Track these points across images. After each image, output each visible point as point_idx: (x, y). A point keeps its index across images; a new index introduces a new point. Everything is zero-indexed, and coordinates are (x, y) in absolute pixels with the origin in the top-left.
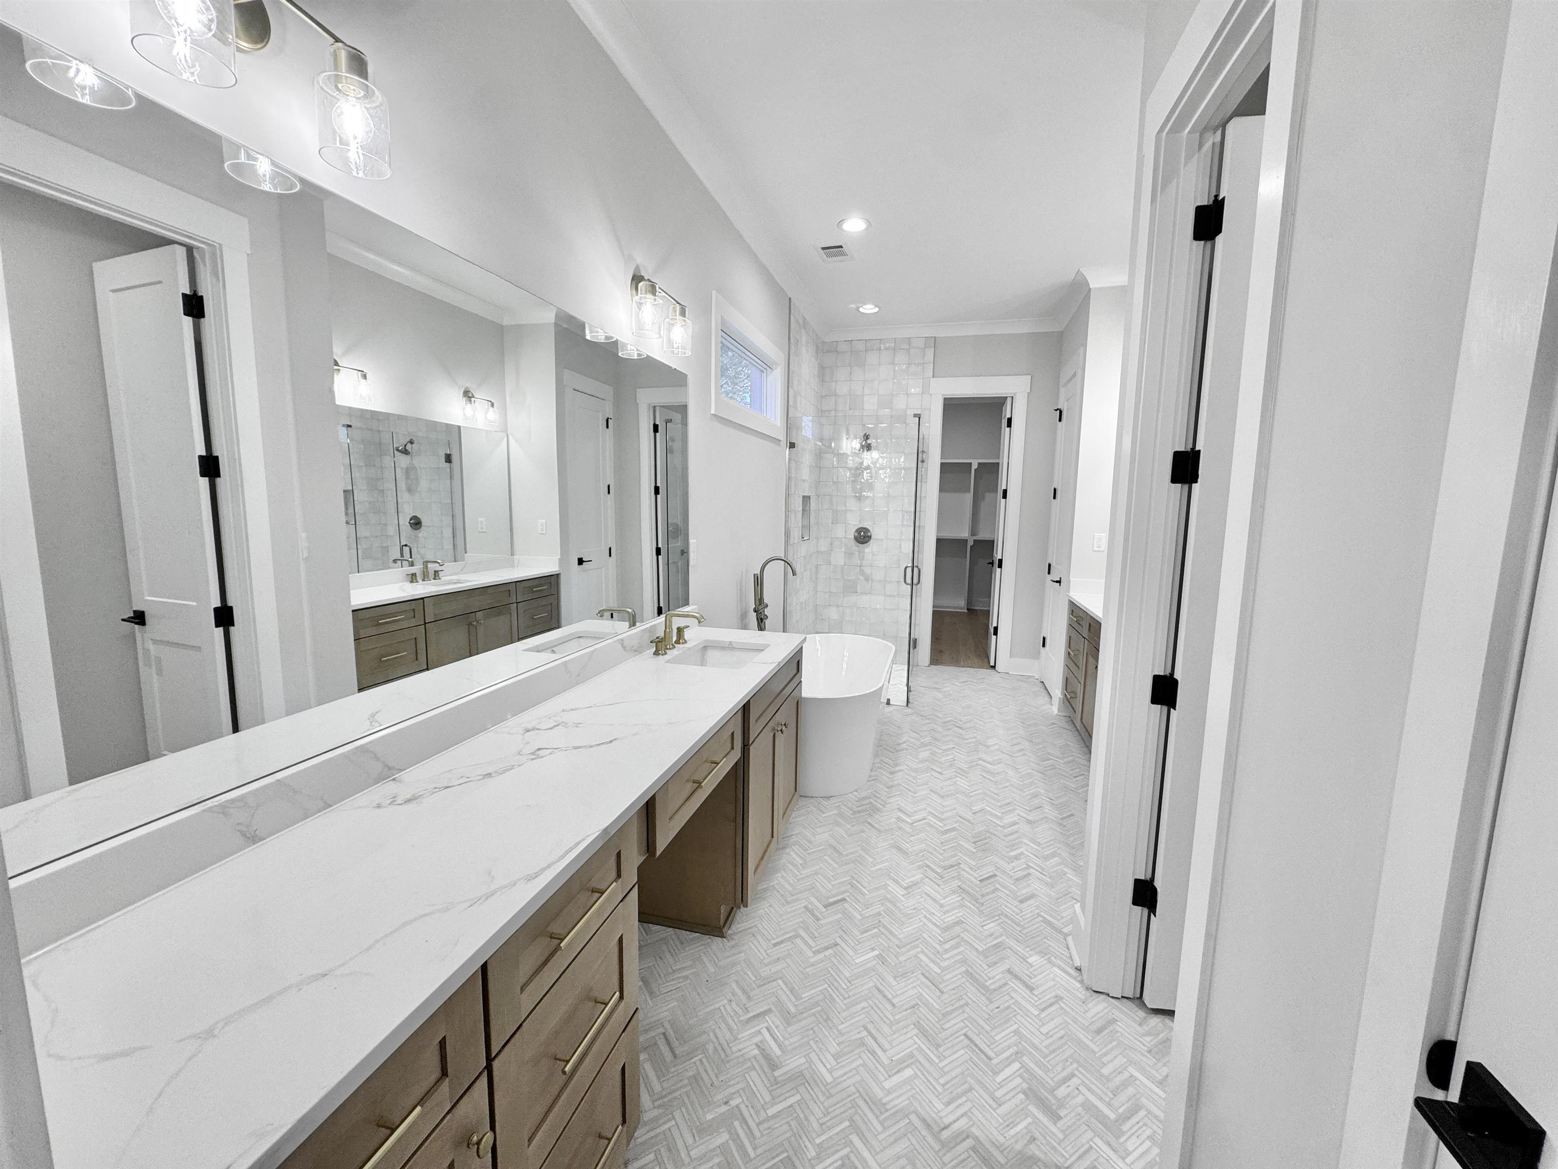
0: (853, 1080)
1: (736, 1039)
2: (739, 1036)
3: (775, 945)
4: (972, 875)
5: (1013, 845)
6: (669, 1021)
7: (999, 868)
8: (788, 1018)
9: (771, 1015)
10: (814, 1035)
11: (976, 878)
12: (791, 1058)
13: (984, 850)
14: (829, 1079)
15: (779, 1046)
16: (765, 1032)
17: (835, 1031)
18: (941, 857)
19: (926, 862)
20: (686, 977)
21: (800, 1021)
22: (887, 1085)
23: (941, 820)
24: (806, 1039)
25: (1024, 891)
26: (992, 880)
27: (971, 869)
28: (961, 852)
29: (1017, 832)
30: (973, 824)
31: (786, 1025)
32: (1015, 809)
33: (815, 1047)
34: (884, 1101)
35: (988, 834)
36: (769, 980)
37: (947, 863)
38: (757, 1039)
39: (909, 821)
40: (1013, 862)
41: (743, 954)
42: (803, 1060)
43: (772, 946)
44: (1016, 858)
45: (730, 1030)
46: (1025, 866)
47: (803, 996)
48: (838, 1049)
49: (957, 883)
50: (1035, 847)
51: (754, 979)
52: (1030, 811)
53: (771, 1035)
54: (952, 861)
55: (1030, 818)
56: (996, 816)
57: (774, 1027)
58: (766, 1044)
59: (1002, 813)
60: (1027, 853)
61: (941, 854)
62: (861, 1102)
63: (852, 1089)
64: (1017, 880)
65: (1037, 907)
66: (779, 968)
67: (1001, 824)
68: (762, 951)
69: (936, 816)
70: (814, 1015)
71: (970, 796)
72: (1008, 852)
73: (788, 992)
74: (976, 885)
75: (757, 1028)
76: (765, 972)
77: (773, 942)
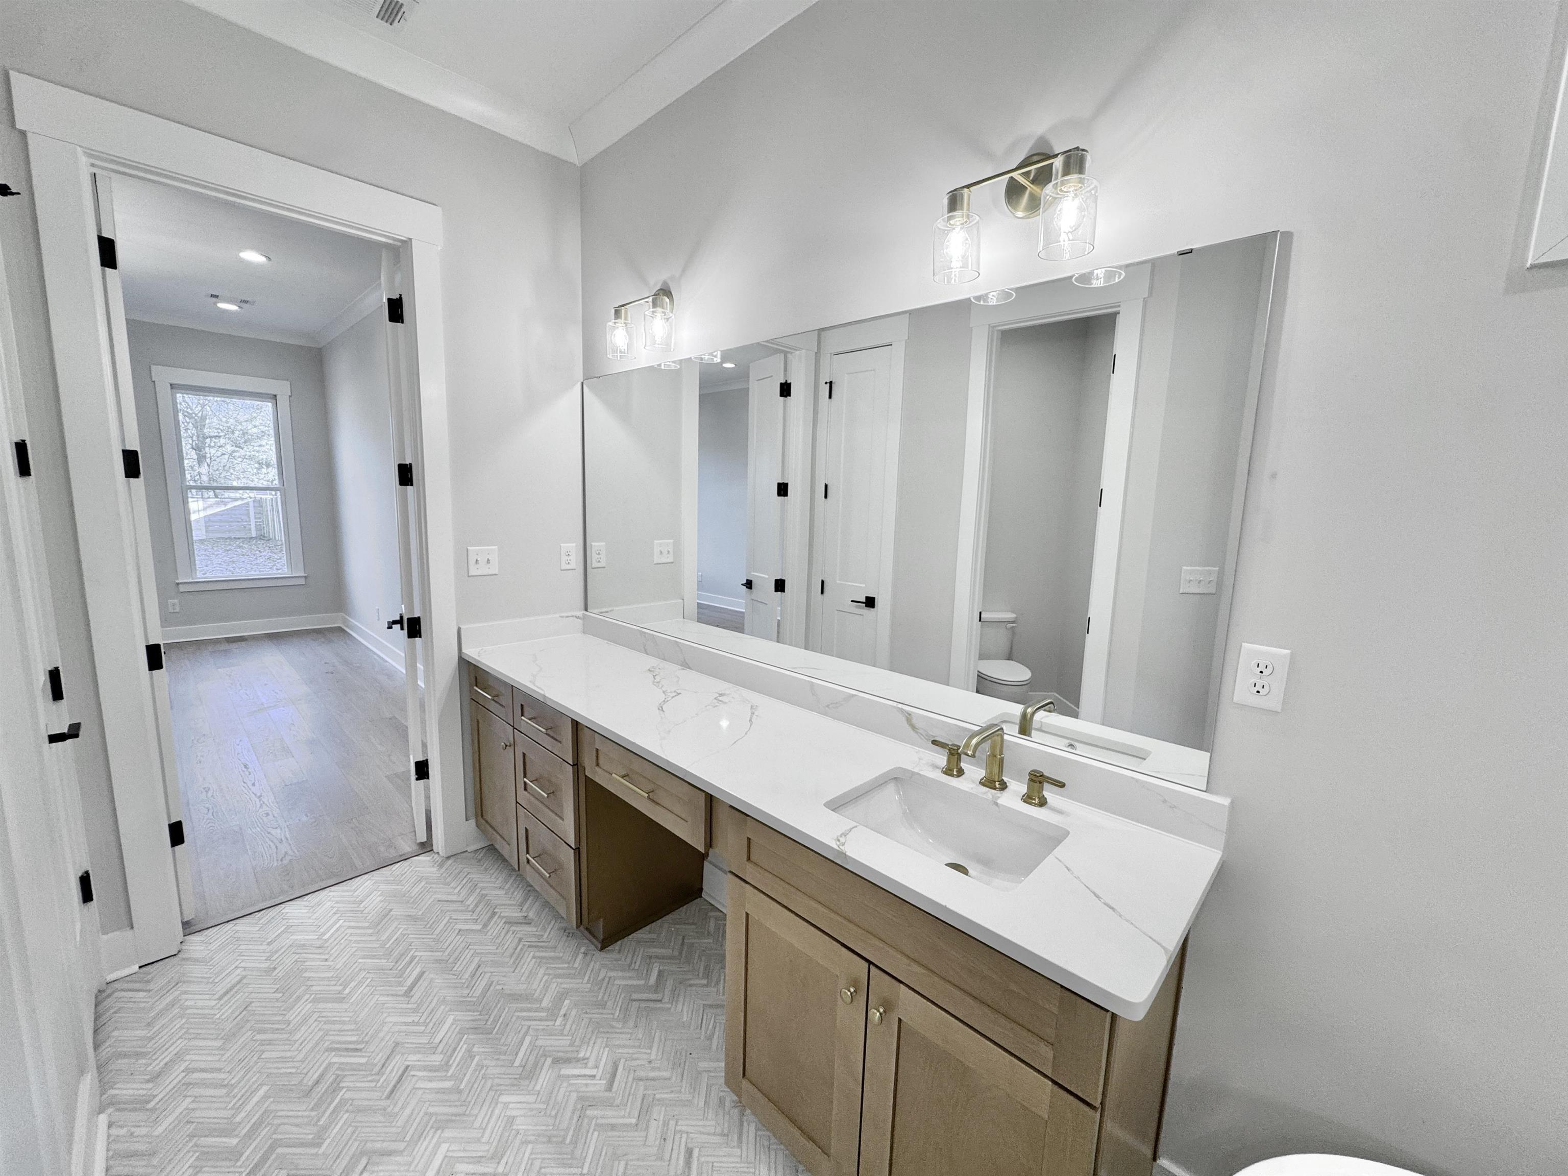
0: (479, 1119)
1: (607, 1046)
2: (607, 1049)
3: (689, 1153)
6: (670, 1009)
8: (586, 1102)
9: (603, 1088)
10: (548, 1114)
12: (549, 1079)
14: (504, 1099)
15: (568, 1076)
16: (594, 1072)
17: (532, 1138)
20: (710, 1038)
21: (573, 1112)
22: (444, 1147)
24: (551, 1103)
31: (580, 1094)
33: (536, 1106)
34: (439, 1132)
36: (645, 1110)
38: (591, 1063)
41: (702, 1104)
42: (538, 1088)
43: (690, 1145)
45: (619, 1046)
47: (596, 1134)
48: (515, 1127)
51: (658, 1096)
53: (585, 1076)
57: (589, 1082)
58: (581, 1066)
62: (460, 1110)
63: (475, 1112)
66: (652, 1131)
68: (690, 1129)
70: (568, 1129)
73: (614, 1121)
75: (601, 1068)
76: (658, 1113)
77: (696, 1153)
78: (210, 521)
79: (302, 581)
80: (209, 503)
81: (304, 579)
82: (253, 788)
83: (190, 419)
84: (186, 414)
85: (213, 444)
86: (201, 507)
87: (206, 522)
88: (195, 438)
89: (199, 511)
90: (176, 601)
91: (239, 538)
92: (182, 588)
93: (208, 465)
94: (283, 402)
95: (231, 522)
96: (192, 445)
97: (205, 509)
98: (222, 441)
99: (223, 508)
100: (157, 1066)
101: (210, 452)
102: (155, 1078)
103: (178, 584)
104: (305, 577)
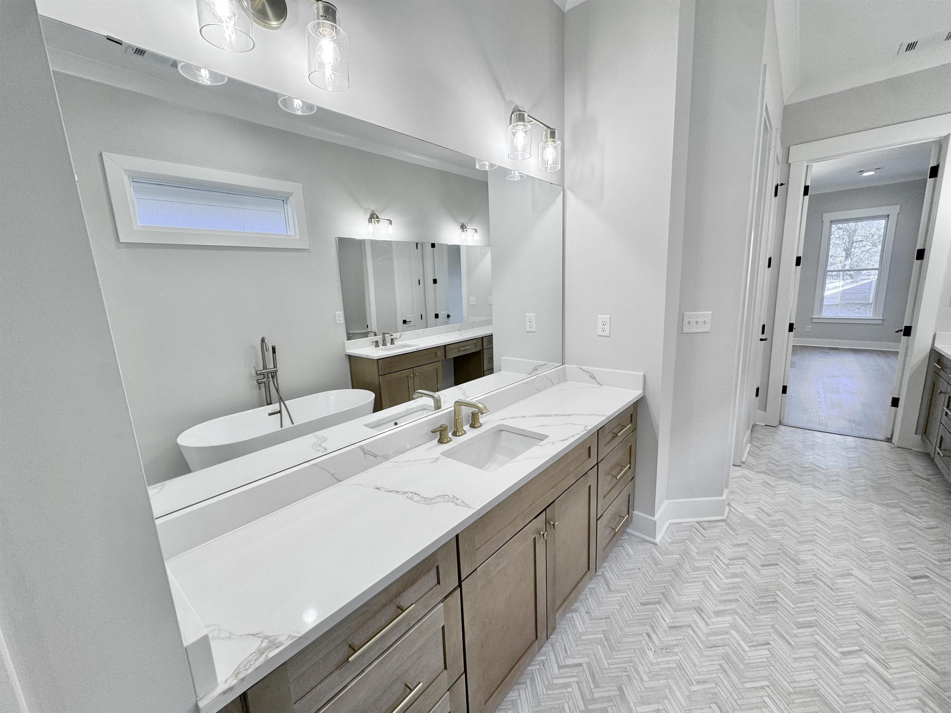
4: (784, 570)
5: (734, 588)
7: (756, 570)
11: (781, 567)
13: (767, 590)
18: (816, 594)
19: (834, 594)
23: (817, 644)
25: (742, 549)
26: (766, 563)
27: (784, 576)
28: (793, 594)
29: (720, 602)
30: (773, 626)
32: (709, 635)
35: (756, 608)
37: (811, 587)
39: (866, 656)
40: (741, 573)
44: (736, 575)
46: (730, 567)
49: (800, 567)
50: (711, 582)
52: (690, 626)
54: (803, 588)
55: (696, 617)
56: (738, 632)
59: (727, 633)
60: (723, 577)
61: (816, 597)
64: (744, 558)
65: (736, 539)
67: (736, 617)
69: (826, 655)
71: (766, 678)
72: (741, 582)
74: (782, 562)
78: (844, 293)
79: (880, 322)
80: (846, 282)
81: (881, 321)
82: (818, 399)
83: (847, 232)
84: (845, 230)
85: (857, 246)
86: (841, 285)
87: (842, 294)
88: (847, 244)
89: (839, 287)
90: (809, 326)
91: (860, 304)
92: (814, 321)
93: (851, 259)
94: (893, 219)
95: (858, 293)
96: (844, 248)
97: (843, 286)
98: (864, 243)
99: (855, 285)
100: (765, 443)
101: (856, 251)
102: (763, 445)
103: (812, 318)
104: (883, 320)
